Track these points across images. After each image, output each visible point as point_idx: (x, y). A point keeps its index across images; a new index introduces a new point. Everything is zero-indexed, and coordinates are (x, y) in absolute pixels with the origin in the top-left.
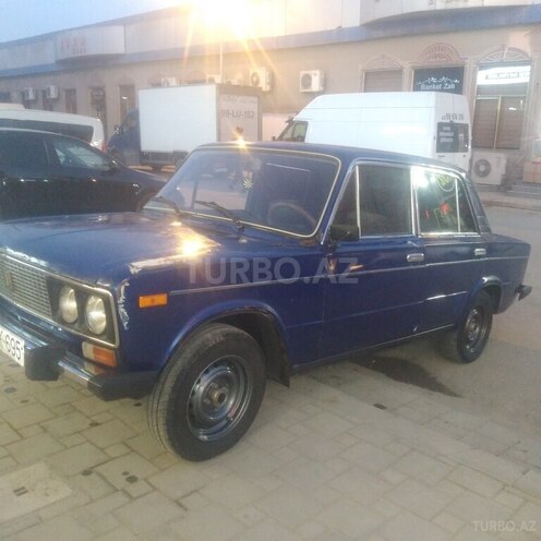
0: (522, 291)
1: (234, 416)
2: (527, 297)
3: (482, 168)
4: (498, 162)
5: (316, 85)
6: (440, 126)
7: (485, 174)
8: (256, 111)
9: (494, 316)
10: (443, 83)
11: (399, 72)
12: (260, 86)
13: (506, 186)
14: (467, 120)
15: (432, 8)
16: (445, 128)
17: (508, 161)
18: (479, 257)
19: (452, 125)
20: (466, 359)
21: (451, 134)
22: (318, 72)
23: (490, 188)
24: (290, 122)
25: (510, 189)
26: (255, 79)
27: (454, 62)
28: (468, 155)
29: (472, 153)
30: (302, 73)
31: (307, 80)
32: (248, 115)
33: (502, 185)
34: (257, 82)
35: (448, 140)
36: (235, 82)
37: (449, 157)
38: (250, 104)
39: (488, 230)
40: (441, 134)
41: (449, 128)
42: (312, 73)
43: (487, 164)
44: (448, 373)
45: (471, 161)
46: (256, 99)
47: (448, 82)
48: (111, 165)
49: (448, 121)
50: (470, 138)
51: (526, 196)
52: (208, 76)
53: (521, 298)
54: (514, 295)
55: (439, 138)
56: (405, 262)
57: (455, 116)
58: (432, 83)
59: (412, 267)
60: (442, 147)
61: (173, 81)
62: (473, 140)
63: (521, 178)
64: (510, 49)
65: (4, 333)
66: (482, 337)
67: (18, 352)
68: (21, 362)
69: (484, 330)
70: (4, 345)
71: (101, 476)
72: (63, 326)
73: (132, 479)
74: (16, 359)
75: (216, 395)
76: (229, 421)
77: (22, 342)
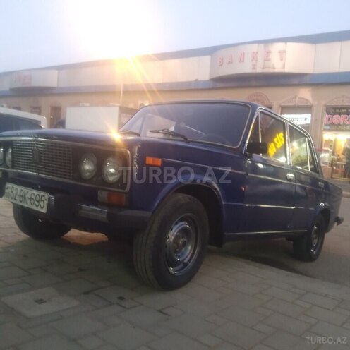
0: (338, 221)
1: (190, 260)
2: (341, 225)
15: (254, 71)
18: (321, 188)
20: (311, 259)
44: (301, 266)
53: (338, 224)
54: (333, 223)
56: (286, 178)
59: (289, 182)
64: (299, 98)
65: (31, 192)
66: (319, 245)
67: (41, 203)
68: (44, 211)
69: (320, 241)
70: (28, 201)
71: (98, 296)
72: (79, 183)
73: (121, 298)
74: (39, 209)
75: (181, 242)
76: (186, 265)
77: (47, 195)
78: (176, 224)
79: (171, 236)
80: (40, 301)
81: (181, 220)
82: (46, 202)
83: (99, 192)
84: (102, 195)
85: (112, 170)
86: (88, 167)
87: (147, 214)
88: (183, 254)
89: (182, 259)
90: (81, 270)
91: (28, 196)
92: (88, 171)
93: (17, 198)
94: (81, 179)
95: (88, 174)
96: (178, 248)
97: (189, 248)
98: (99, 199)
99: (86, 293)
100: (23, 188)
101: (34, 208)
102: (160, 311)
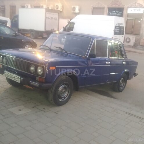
0: (135, 75)
3: (128, 40)
4: (133, 39)
5: (77, 11)
6: (116, 27)
7: (129, 42)
8: (57, 18)
9: (127, 81)
10: (117, 13)
11: (103, 8)
12: (58, 9)
13: (135, 46)
14: (124, 25)
16: (117, 28)
17: (136, 38)
18: (124, 64)
19: (119, 27)
20: (120, 91)
21: (119, 29)
22: (78, 6)
23: (130, 46)
24: (69, 22)
25: (136, 47)
26: (57, 7)
27: (121, 6)
28: (124, 36)
29: (125, 35)
30: (73, 6)
31: (74, 9)
32: (55, 19)
33: (134, 46)
34: (58, 8)
35: (118, 31)
36: (50, 8)
37: (118, 36)
38: (56, 16)
39: (127, 58)
40: (116, 29)
41: (118, 28)
42: (76, 6)
43: (129, 39)
45: (124, 38)
46: (58, 14)
47: (119, 13)
48: (16, 34)
49: (118, 25)
50: (124, 31)
51: (140, 50)
52: (41, 5)
55: (115, 30)
56: (105, 64)
57: (120, 24)
58: (114, 12)
59: (107, 65)
60: (116, 33)
61: (29, 6)
62: (125, 32)
63: (140, 44)
64: (138, 4)
65: (14, 75)
66: (124, 86)
67: (18, 80)
68: (19, 82)
69: (125, 84)
70: (13, 78)
71: (36, 108)
72: (30, 74)
73: (44, 109)
74: (17, 81)
75: (63, 91)
76: (65, 98)
77: (20, 77)
78: (61, 86)
79: (60, 89)
80: (20, 110)
81: (63, 84)
82: (19, 79)
83: (36, 77)
84: (37, 78)
85: (40, 71)
86: (32, 68)
87: (51, 84)
88: (64, 95)
89: (64, 96)
90: (31, 99)
91: (13, 76)
92: (32, 70)
93: (9, 76)
94: (30, 72)
95: (32, 71)
96: (62, 93)
97: (66, 93)
98: (36, 80)
99: (33, 107)
100: (11, 74)
101: (15, 80)
102: (56, 113)
